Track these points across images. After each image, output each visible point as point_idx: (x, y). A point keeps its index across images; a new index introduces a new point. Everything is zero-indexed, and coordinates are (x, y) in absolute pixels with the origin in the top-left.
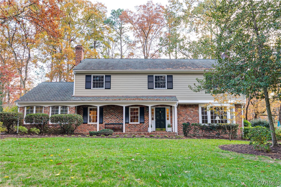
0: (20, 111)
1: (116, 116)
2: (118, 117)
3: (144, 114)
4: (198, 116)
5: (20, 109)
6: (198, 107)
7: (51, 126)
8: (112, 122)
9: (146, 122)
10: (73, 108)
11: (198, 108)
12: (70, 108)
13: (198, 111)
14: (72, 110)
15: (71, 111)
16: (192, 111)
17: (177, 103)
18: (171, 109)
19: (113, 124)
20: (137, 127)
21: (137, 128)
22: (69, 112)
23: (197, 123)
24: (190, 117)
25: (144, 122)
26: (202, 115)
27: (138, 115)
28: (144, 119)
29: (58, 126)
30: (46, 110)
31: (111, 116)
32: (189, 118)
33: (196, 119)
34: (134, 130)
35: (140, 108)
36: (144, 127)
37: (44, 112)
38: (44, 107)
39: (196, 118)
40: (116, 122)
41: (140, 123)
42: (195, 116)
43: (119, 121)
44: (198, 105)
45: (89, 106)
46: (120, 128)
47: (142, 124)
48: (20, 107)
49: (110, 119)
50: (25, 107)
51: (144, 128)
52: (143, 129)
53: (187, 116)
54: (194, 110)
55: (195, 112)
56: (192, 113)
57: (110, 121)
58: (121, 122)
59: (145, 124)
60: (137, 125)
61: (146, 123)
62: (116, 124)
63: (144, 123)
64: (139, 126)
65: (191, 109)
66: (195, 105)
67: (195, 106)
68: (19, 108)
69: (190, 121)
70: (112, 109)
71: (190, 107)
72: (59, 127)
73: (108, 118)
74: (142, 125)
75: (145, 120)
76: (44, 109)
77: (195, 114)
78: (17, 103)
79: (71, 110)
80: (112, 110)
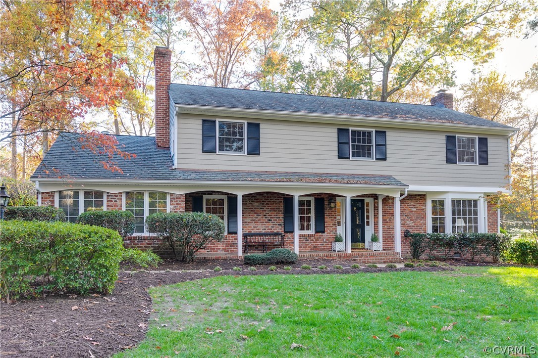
0: (42, 203)
1: (266, 218)
2: (269, 220)
3: (324, 213)
4: (424, 217)
5: (42, 198)
6: (425, 199)
7: (128, 242)
8: (258, 231)
9: (328, 229)
10: (182, 197)
11: (424, 201)
12: (174, 199)
13: (424, 208)
14: (179, 202)
15: (177, 204)
16: (415, 208)
17: (407, 190)
18: (375, 203)
19: (260, 235)
20: (311, 240)
21: (310, 242)
22: (172, 207)
23: (423, 231)
24: (411, 220)
25: (324, 229)
26: (433, 216)
27: (309, 215)
28: (324, 224)
29: (147, 241)
30: (113, 200)
31: (256, 216)
32: (408, 222)
33: (421, 224)
34: (303, 247)
35: (316, 199)
36: (325, 241)
37: (108, 206)
38: (108, 193)
39: (422, 222)
40: (267, 230)
41: (317, 232)
42: (418, 218)
43: (273, 227)
44: (425, 195)
45: (205, 194)
46: (276, 243)
47: (321, 234)
48: (43, 193)
49: (253, 225)
50: (56, 194)
51: (325, 243)
52: (322, 245)
53: (404, 217)
54: (418, 205)
55: (419, 210)
56: (414, 213)
57: (253, 228)
58: (278, 230)
59: (326, 234)
60: (310, 236)
61: (329, 232)
62: (266, 235)
63: (324, 232)
64: (315, 238)
65: (412, 203)
66: (419, 195)
67: (419, 197)
68: (40, 196)
69: (410, 229)
70: (257, 202)
71: (410, 199)
72: (147, 244)
73: (249, 221)
74: (320, 236)
75: (326, 227)
76: (107, 198)
77: (419, 214)
78: (37, 183)
79: (175, 203)
80: (257, 204)
